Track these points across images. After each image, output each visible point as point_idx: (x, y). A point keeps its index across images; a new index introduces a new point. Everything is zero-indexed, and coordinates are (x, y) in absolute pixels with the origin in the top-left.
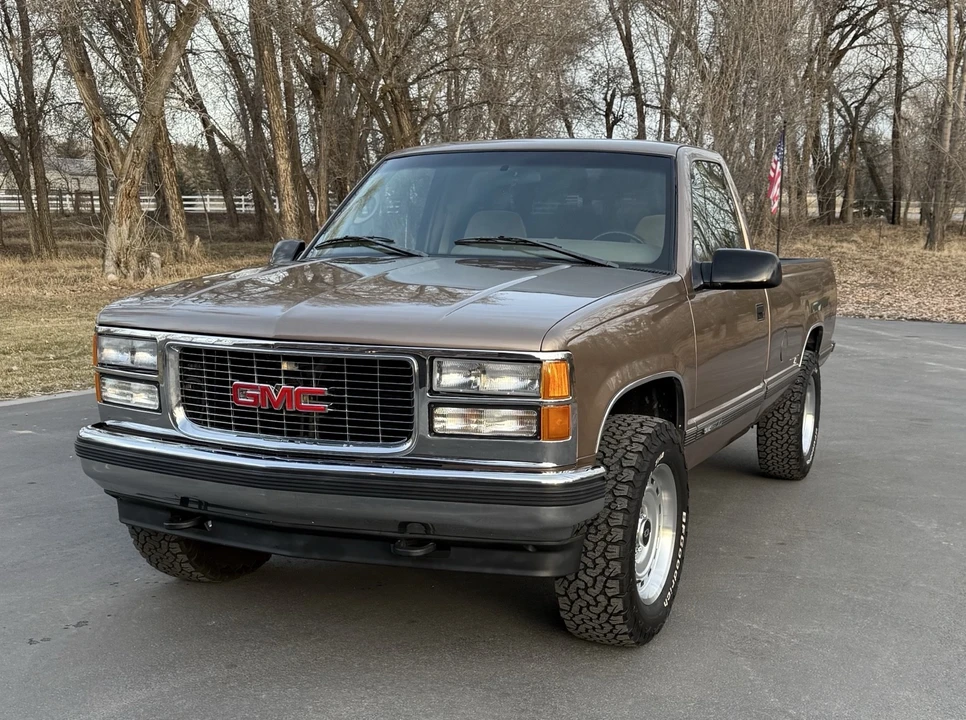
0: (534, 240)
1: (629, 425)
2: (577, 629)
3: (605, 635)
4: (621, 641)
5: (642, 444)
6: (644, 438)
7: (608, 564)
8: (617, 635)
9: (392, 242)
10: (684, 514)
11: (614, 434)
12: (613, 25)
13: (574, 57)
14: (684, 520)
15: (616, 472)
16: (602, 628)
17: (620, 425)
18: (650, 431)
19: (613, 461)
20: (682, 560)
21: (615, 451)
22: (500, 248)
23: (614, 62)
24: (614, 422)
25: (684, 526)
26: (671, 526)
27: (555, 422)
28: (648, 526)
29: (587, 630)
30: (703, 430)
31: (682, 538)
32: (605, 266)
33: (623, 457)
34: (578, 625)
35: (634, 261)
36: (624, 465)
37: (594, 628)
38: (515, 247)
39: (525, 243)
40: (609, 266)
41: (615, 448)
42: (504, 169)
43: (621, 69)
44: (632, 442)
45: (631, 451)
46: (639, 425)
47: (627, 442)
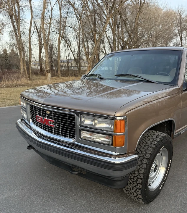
0: (135, 75)
1: (152, 136)
2: (126, 192)
3: (134, 197)
4: (139, 201)
5: (155, 145)
6: (156, 142)
7: (139, 174)
8: (138, 198)
9: (100, 75)
10: (170, 161)
11: (146, 139)
12: (179, 35)
13: (170, 41)
14: (170, 162)
15: (144, 154)
16: (134, 194)
17: (149, 136)
18: (159, 140)
19: (143, 150)
20: (168, 174)
21: (145, 146)
22: (126, 77)
23: (178, 42)
24: (147, 135)
25: (170, 164)
26: (165, 166)
27: (119, 140)
28: (156, 166)
29: (129, 193)
30: (181, 133)
31: (169, 167)
32: (154, 83)
33: (147, 149)
34: (126, 191)
35: (164, 81)
36: (147, 152)
37: (131, 193)
38: (130, 77)
39: (133, 76)
40: (156, 83)
41: (145, 145)
42: (132, 55)
43: (179, 43)
44: (151, 144)
45: (150, 147)
46: (155, 137)
47: (150, 144)
